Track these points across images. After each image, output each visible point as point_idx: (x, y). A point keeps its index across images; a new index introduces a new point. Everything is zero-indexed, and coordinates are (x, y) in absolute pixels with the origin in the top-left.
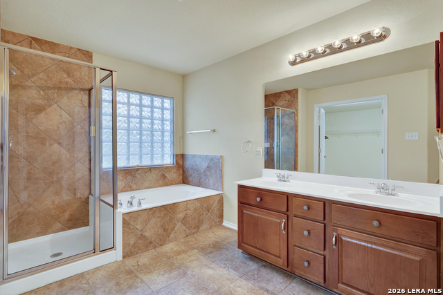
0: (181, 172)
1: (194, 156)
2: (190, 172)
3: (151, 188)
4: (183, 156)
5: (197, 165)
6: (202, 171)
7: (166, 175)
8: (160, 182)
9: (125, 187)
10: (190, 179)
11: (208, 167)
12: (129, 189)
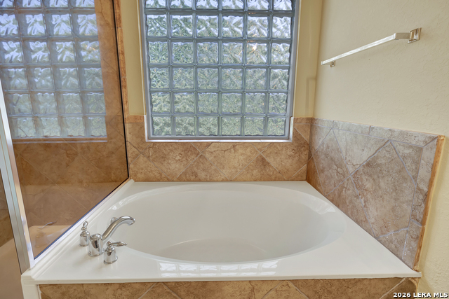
0: (304, 156)
1: (334, 124)
2: (322, 162)
3: (235, 180)
4: (311, 122)
5: (339, 151)
6: (351, 169)
7: (268, 160)
8: (255, 172)
9: (185, 173)
10: (321, 178)
11: (368, 164)
12: (193, 178)
